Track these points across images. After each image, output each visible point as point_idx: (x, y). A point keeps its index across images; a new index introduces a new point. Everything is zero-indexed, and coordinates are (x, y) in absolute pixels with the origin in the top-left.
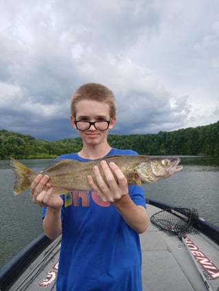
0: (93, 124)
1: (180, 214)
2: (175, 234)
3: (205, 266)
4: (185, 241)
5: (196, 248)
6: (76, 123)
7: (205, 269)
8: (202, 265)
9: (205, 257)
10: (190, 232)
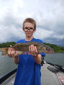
0: (29, 30)
1: (57, 67)
2: (54, 72)
3: (63, 82)
4: (57, 74)
5: (60, 76)
6: (24, 29)
7: (63, 83)
8: (62, 81)
9: (63, 79)
10: (59, 72)
